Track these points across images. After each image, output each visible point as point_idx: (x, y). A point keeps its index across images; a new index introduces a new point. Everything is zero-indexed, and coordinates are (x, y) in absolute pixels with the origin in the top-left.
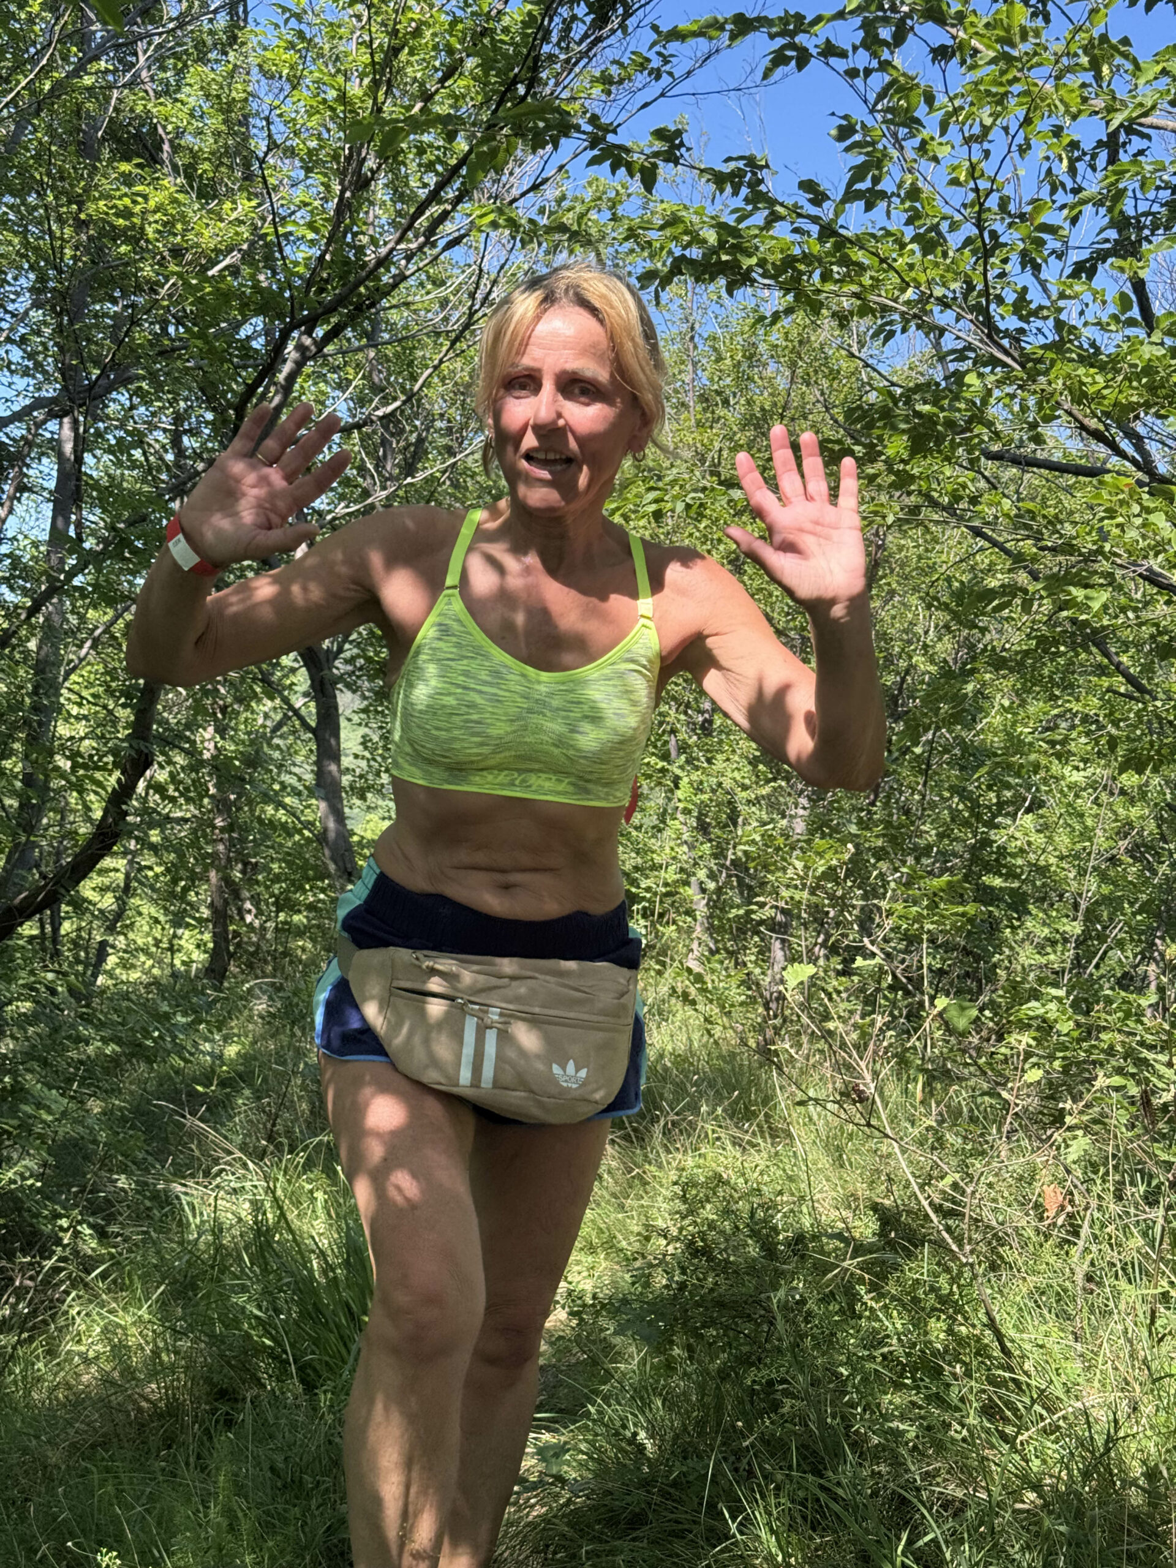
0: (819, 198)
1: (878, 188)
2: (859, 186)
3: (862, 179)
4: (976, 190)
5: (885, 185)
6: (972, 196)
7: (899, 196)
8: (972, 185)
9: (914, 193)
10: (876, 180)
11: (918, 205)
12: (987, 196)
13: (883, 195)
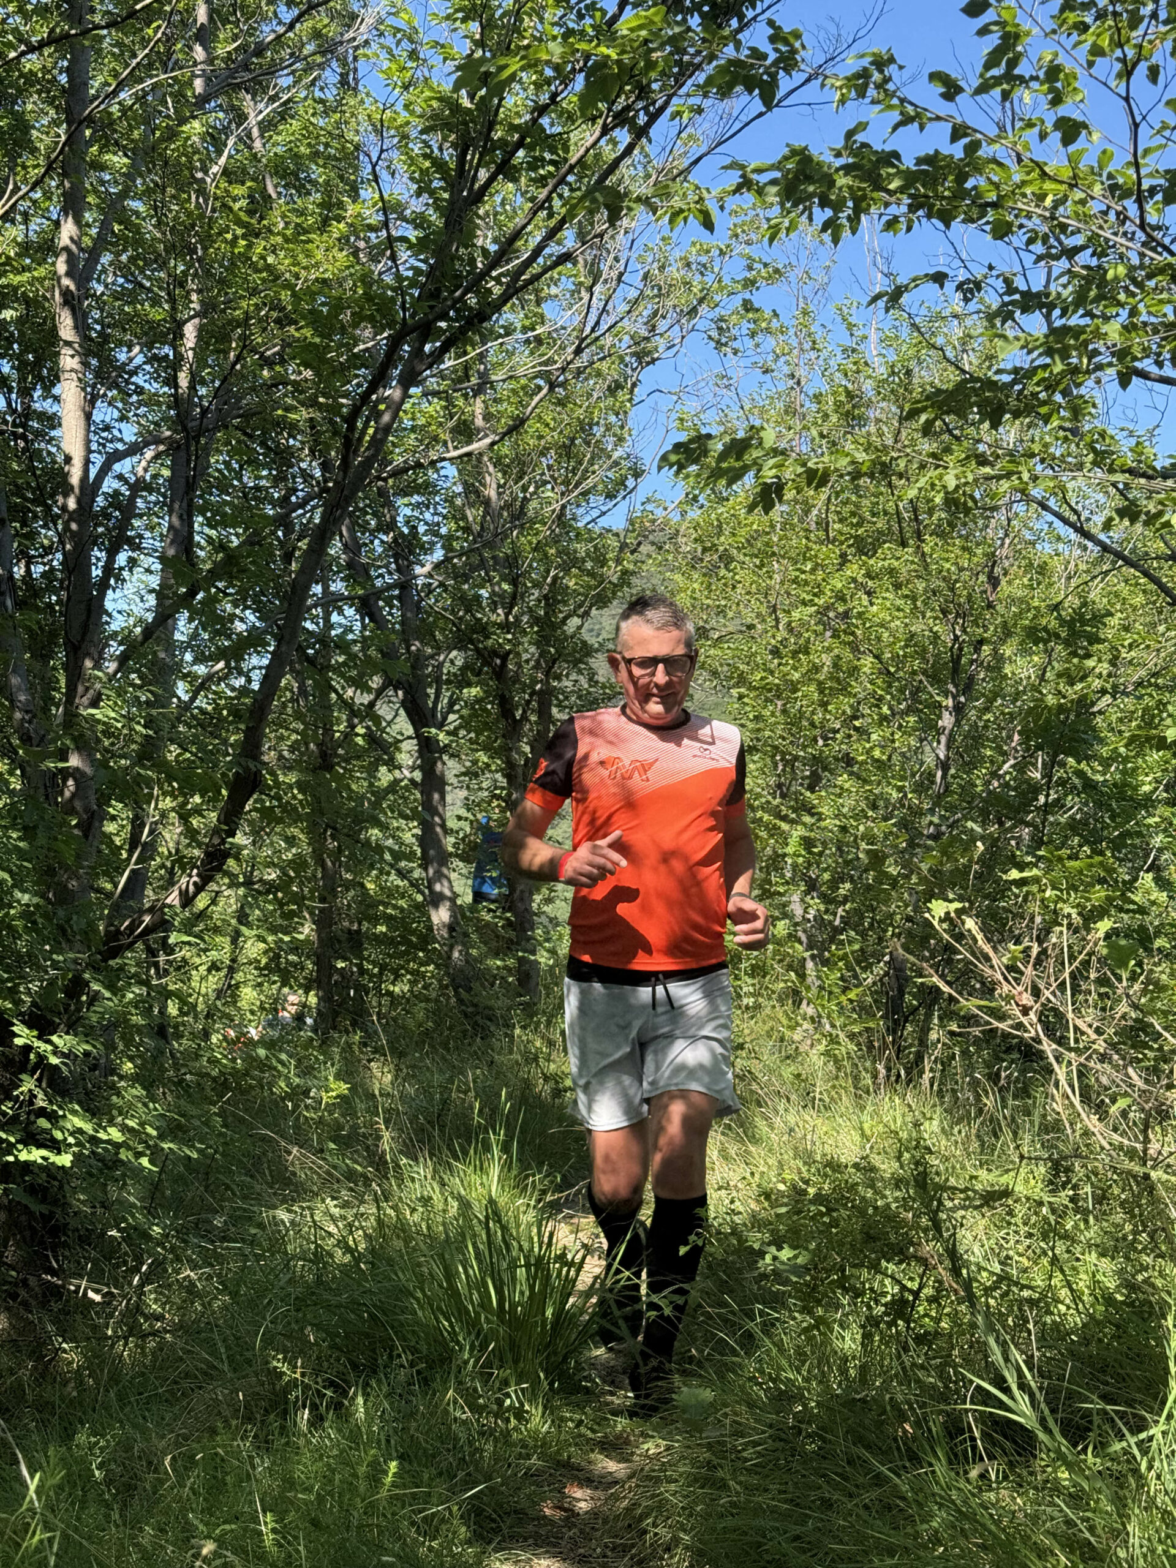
0: (951, 90)
1: (1016, 72)
2: (995, 72)
3: (998, 65)
4: (1123, 60)
5: (1023, 69)
6: (1118, 66)
7: (1035, 78)
8: (1118, 53)
9: (1053, 72)
10: (1013, 63)
11: (1059, 85)
12: (1135, 65)
13: (1022, 80)
